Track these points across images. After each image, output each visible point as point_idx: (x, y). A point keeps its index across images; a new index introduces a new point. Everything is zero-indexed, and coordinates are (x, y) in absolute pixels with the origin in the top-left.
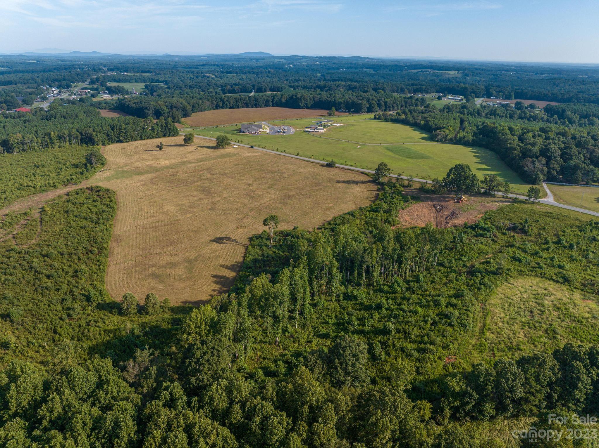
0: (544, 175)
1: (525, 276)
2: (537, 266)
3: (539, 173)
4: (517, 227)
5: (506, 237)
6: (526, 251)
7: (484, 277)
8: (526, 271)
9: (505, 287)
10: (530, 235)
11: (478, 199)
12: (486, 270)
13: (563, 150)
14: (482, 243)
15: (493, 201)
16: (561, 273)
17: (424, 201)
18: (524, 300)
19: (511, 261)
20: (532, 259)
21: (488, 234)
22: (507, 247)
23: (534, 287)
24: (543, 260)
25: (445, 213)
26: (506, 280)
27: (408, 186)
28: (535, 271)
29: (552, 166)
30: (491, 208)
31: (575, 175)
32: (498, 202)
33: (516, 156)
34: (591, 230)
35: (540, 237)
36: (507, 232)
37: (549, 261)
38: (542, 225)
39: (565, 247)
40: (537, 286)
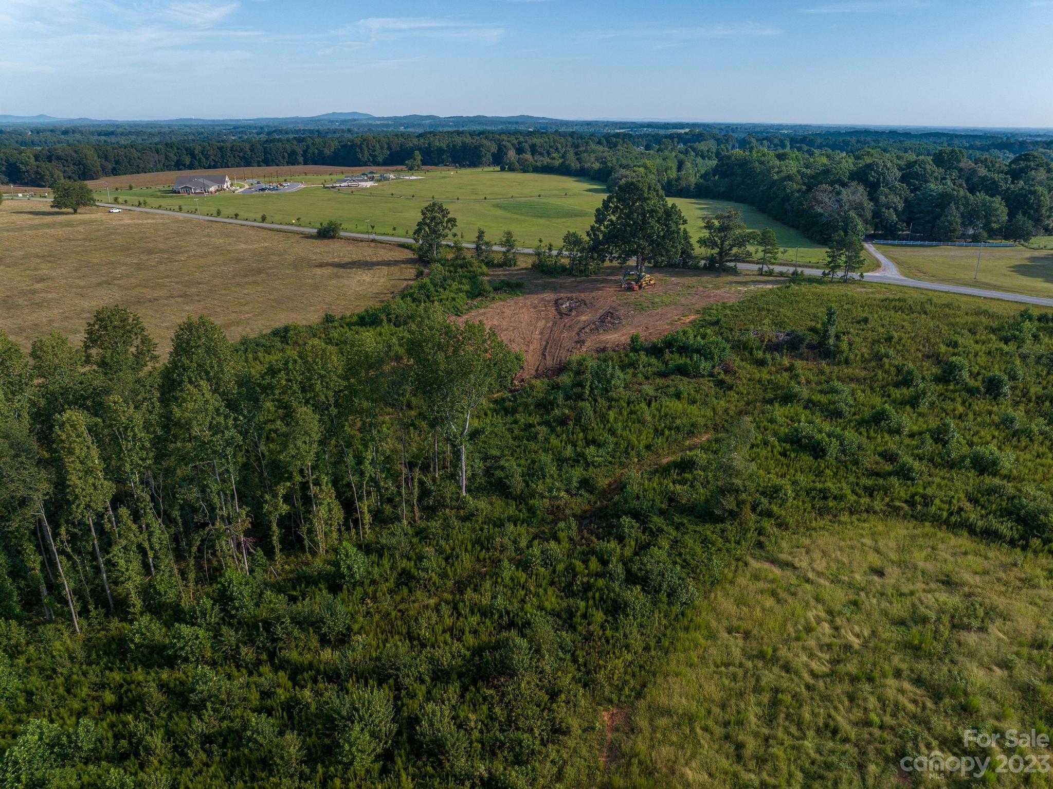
0: (866, 222)
1: (845, 517)
2: (888, 467)
3: (852, 214)
4: (801, 340)
5: (765, 370)
6: (838, 414)
7: (655, 534)
8: (847, 491)
9: (753, 587)
10: (847, 362)
11: (692, 280)
12: (672, 499)
13: (904, 169)
14: (678, 396)
15: (731, 283)
16: (991, 491)
17: (532, 292)
18: (852, 667)
19: (784, 454)
20: (864, 440)
21: (705, 365)
22: (771, 402)
23: (893, 573)
24: (907, 441)
25: (583, 318)
26: (760, 545)
27: (507, 263)
28: (886, 490)
29: (883, 199)
30: (723, 297)
31: (943, 218)
32: (744, 283)
33: (792, 193)
34: (1035, 337)
35: (881, 366)
36: (768, 356)
37: (929, 446)
38: (881, 330)
39: (972, 392)
40: (902, 564)
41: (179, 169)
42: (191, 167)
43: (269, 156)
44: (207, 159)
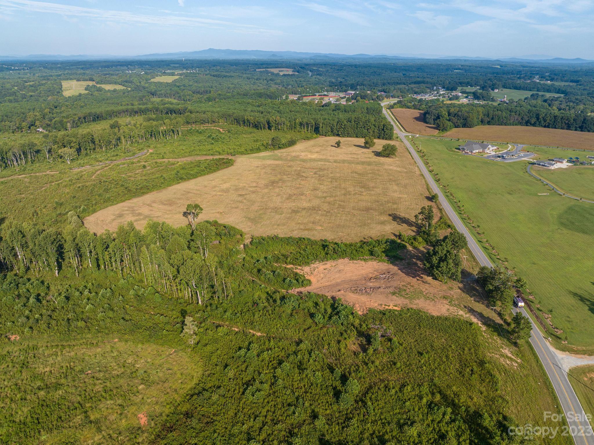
41: (527, 125)
42: (534, 125)
43: (584, 125)
44: (545, 121)
